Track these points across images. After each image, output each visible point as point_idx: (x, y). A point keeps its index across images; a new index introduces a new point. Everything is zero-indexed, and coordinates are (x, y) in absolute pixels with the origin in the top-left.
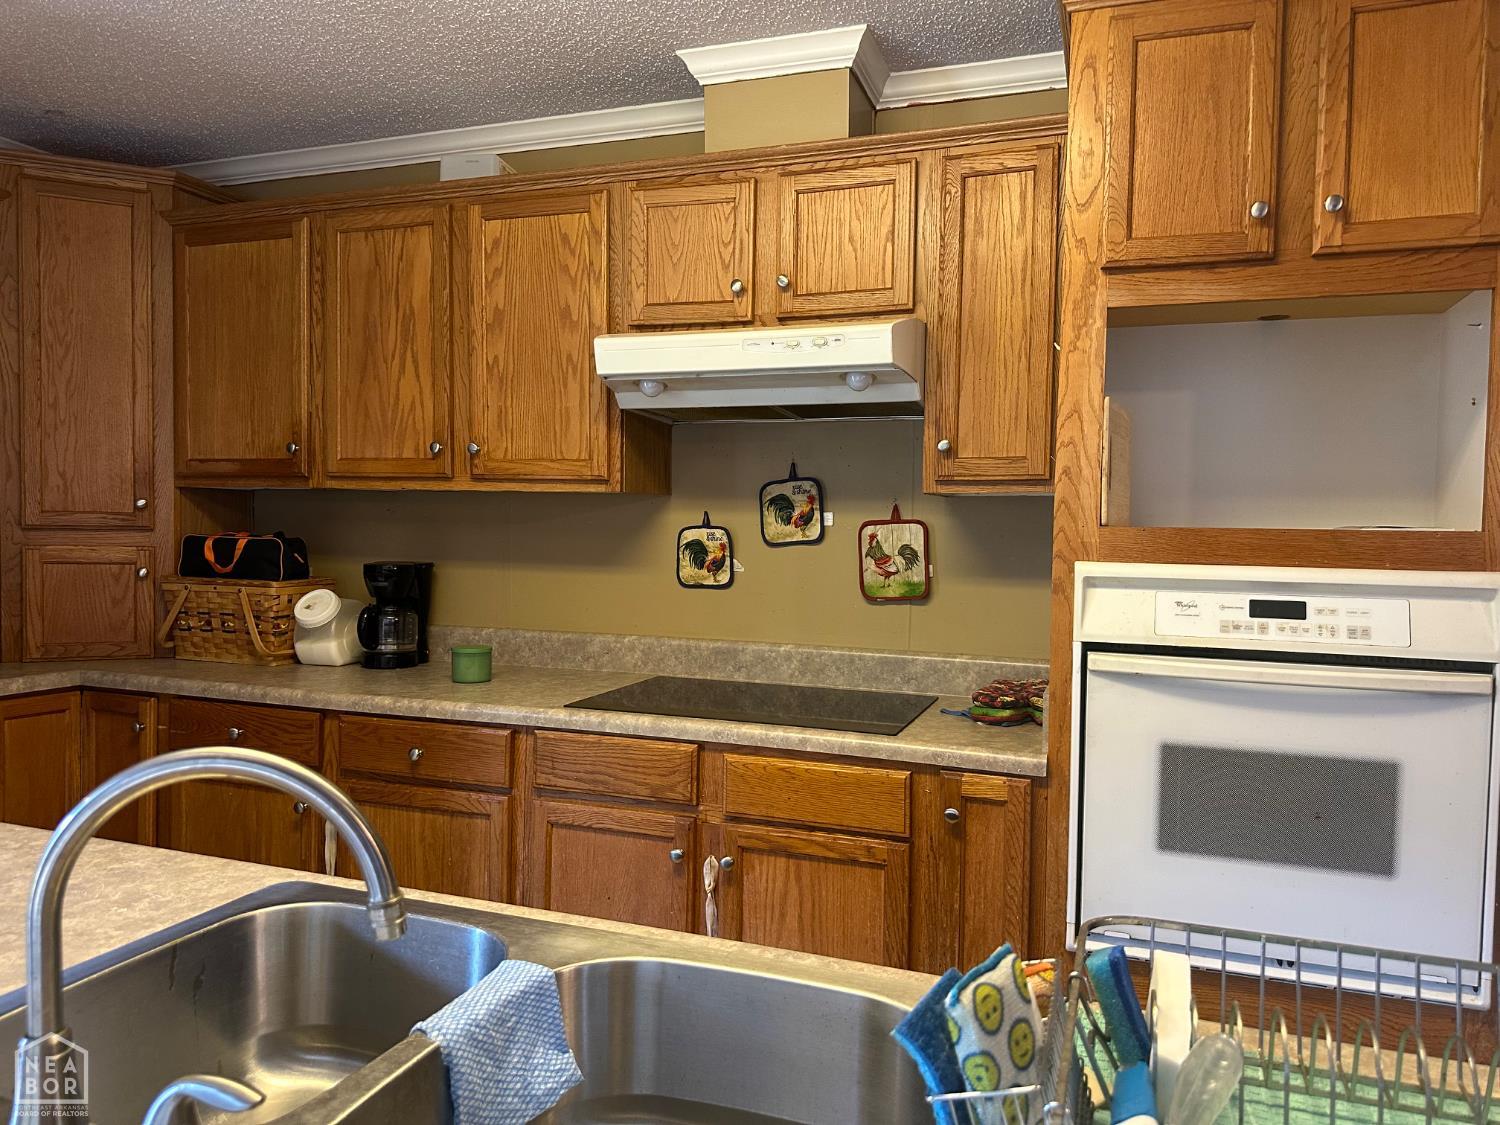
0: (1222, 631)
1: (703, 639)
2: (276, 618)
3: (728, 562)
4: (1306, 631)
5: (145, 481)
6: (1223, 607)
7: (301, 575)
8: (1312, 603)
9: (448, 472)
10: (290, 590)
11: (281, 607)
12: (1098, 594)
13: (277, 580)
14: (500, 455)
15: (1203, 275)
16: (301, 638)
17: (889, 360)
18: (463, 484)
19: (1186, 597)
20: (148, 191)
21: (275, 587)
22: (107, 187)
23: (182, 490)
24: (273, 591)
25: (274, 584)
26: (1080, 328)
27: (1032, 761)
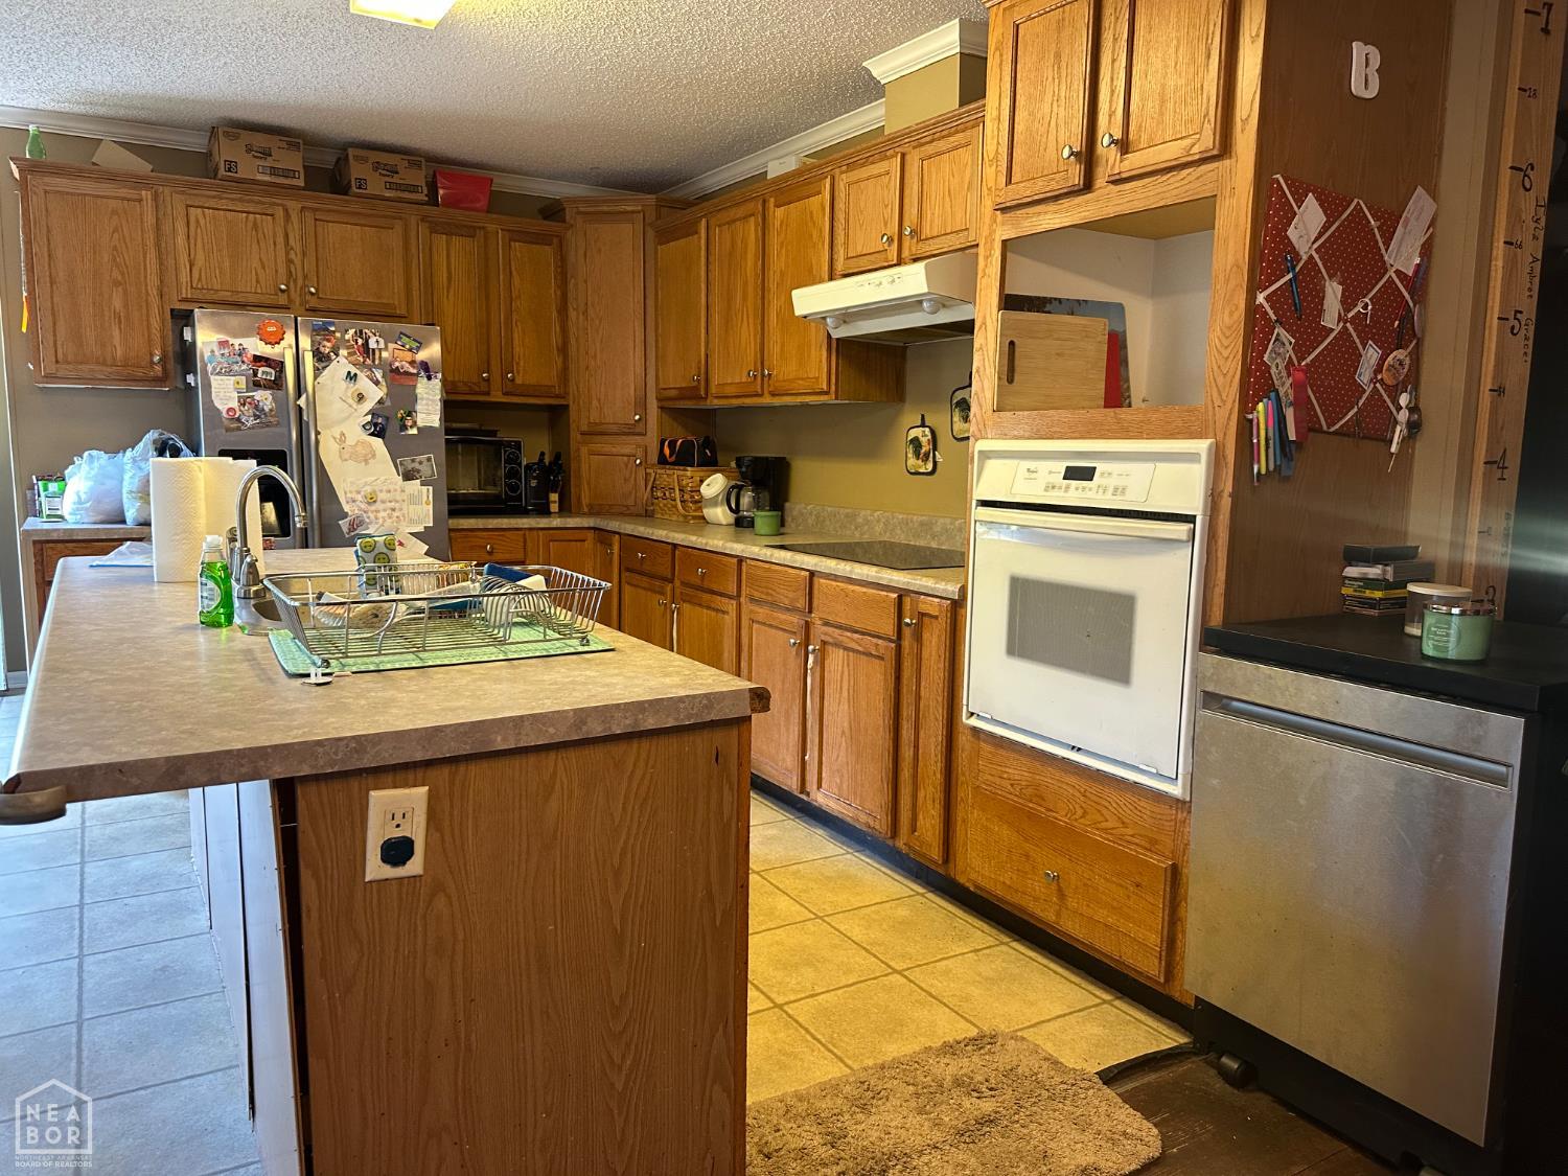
0: (1046, 490)
1: (914, 515)
2: (691, 491)
3: (931, 455)
4: (1090, 489)
5: (641, 405)
6: (1050, 472)
7: (711, 464)
8: (1101, 467)
9: (759, 390)
10: (702, 474)
11: (694, 485)
12: (991, 464)
13: (693, 466)
14: (781, 377)
15: (1051, 207)
16: (706, 507)
17: (926, 290)
18: (767, 400)
19: (1032, 464)
20: (643, 211)
21: (690, 471)
22: (622, 212)
23: (662, 408)
24: (689, 474)
25: (689, 468)
26: (988, 257)
27: (951, 589)
